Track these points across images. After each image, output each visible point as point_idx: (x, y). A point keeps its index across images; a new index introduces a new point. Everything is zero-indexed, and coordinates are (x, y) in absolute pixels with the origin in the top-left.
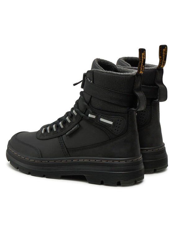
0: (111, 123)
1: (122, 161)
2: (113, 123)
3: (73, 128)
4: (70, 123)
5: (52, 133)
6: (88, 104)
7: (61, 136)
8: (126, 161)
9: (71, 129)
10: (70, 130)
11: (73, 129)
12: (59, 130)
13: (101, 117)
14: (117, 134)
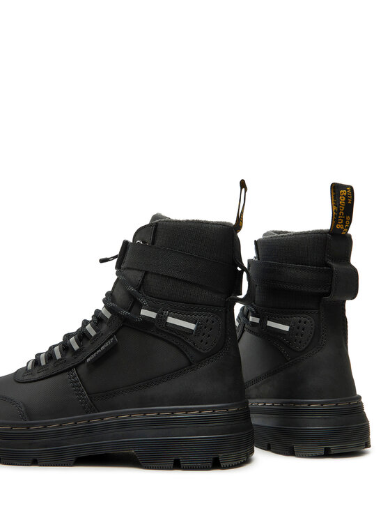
0: (192, 326)
1: (207, 410)
2: (197, 328)
3: (102, 346)
4: (96, 336)
5: (52, 364)
6: (139, 290)
7: (73, 367)
8: (214, 409)
9: (99, 348)
10: (96, 351)
11: (103, 348)
12: (69, 356)
13: (168, 316)
14: (206, 351)
